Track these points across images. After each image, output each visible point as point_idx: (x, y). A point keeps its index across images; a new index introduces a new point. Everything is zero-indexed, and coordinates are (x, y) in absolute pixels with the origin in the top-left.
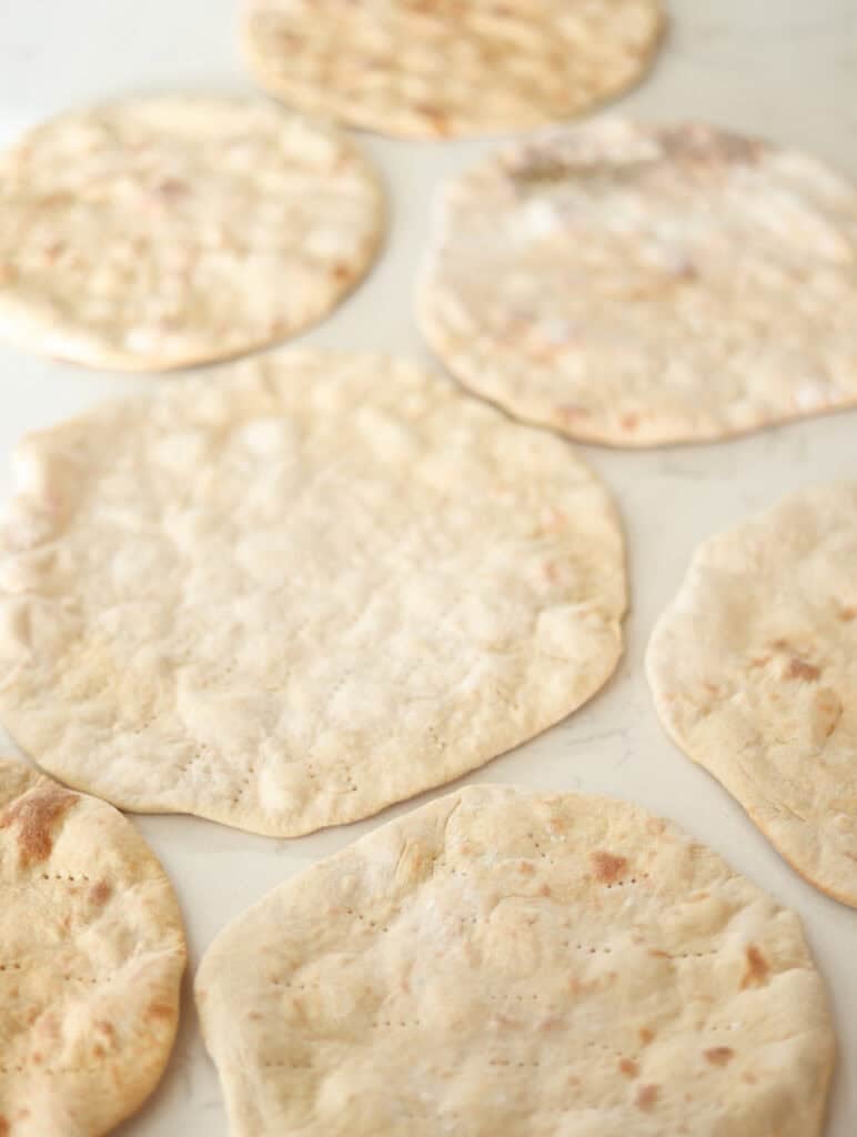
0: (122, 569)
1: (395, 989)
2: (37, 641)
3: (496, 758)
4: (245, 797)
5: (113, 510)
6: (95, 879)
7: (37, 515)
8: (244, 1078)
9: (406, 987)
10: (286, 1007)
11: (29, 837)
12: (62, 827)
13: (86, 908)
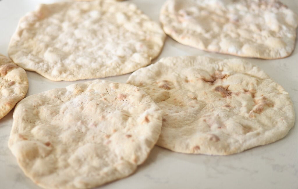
0: (49, 29)
1: (61, 113)
2: (22, 37)
3: (109, 77)
4: (48, 72)
5: (54, 20)
6: (12, 80)
7: (35, 16)
8: (18, 121)
9: (63, 113)
10: (35, 112)
11: (3, 70)
12: (11, 71)
13: (7, 86)
